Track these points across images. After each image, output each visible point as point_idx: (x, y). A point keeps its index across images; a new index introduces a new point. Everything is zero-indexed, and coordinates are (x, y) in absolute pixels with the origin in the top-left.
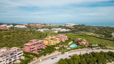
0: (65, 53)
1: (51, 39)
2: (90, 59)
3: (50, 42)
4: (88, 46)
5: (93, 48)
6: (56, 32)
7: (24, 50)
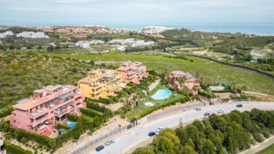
0: (139, 122)
1: (101, 81)
2: (209, 140)
3: (97, 90)
4: (199, 93)
5: (212, 100)
6: (122, 48)
7: (15, 121)
